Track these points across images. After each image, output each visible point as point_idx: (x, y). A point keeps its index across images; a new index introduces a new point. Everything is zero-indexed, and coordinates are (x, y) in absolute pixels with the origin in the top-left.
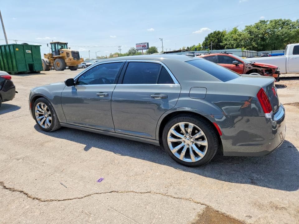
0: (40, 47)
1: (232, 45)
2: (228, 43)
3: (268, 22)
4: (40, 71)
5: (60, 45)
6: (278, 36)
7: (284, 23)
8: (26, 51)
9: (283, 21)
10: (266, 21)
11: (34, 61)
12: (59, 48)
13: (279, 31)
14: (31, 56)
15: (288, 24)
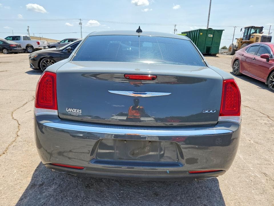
0: (223, 31)
4: (217, 54)
5: (254, 29)
8: (209, 35)
11: (213, 45)
12: (251, 32)
14: (211, 40)
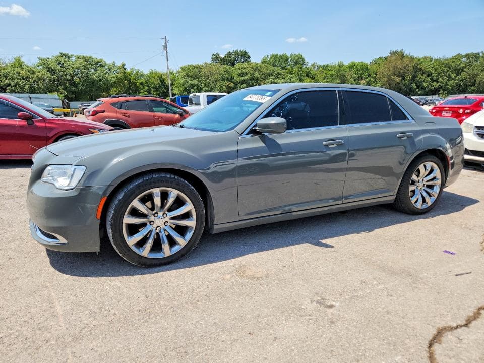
1: (22, 88)
2: (12, 83)
3: (74, 59)
6: (94, 80)
7: (96, 63)
9: (96, 60)
10: (69, 55)
13: (93, 74)
15: (102, 66)
